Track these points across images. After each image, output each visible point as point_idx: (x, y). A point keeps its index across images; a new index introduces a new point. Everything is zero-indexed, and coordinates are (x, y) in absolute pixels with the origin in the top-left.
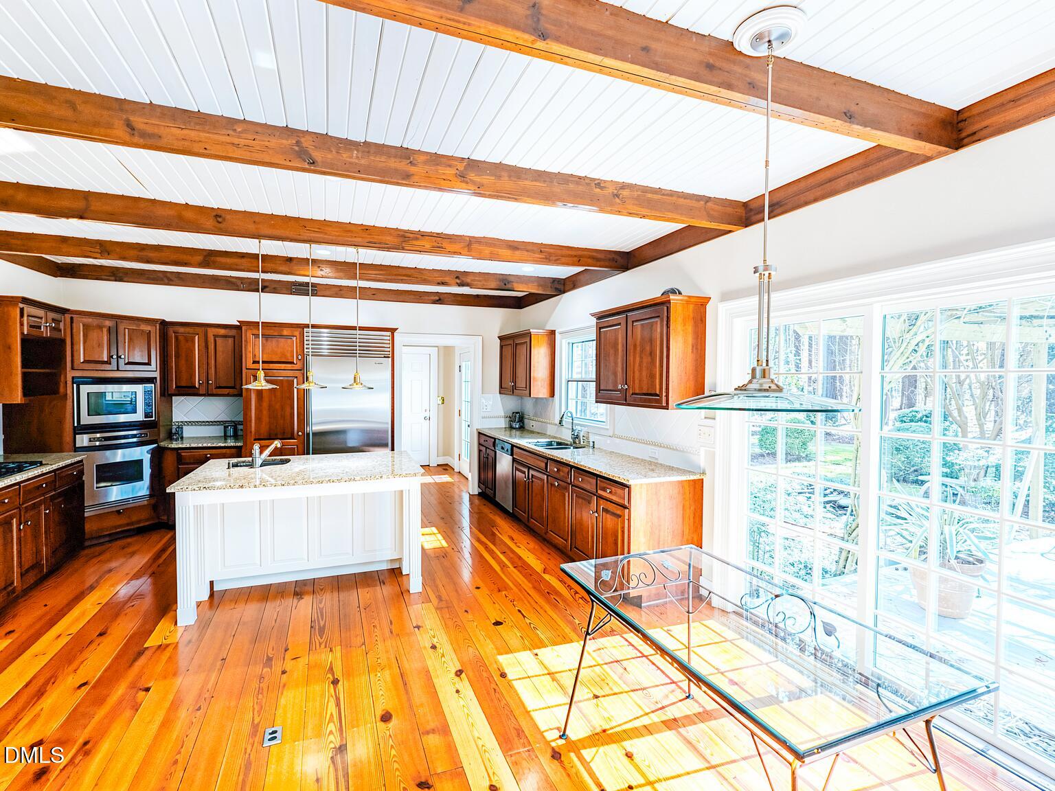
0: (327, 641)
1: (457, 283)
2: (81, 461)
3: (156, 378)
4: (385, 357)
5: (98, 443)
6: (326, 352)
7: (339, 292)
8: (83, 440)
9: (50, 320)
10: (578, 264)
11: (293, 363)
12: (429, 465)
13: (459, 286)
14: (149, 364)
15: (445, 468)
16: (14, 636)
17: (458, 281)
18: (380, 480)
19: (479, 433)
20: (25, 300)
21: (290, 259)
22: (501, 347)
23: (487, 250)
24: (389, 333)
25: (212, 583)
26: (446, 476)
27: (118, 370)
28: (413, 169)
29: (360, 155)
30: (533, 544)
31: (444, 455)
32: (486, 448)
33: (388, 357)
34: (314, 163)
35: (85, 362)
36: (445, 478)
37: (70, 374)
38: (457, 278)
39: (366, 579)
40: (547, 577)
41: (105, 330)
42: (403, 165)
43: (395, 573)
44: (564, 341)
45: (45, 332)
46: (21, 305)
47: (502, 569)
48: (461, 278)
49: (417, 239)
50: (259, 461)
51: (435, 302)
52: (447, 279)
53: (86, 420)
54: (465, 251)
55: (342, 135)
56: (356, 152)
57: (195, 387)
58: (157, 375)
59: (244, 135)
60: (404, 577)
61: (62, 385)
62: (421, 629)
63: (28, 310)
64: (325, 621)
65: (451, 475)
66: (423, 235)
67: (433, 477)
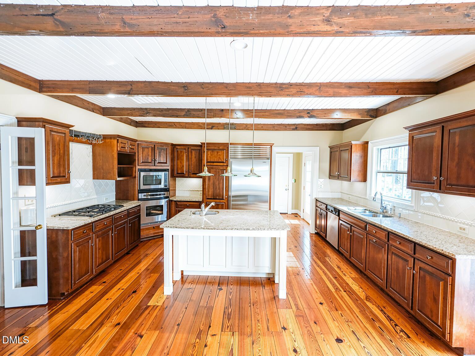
0: (231, 325)
1: (308, 116)
2: (140, 205)
3: (169, 169)
4: (267, 159)
5: (149, 197)
6: (240, 157)
7: (246, 127)
8: (141, 196)
9: (129, 144)
10: (397, 93)
11: (223, 162)
12: (287, 213)
13: (309, 118)
14: (166, 163)
15: (296, 215)
16: (106, 284)
17: (309, 115)
18: (263, 231)
19: (316, 200)
20: (119, 136)
21: (222, 110)
22: (331, 152)
23: (331, 91)
24: (269, 147)
25: (182, 271)
26: (297, 220)
27: (155, 166)
28: (290, 21)
29: (254, 17)
30: (354, 274)
31: (295, 209)
32: (321, 209)
33: (269, 159)
34: (224, 27)
35: (142, 162)
36: (295, 222)
37: (138, 167)
38: (308, 113)
39: (254, 282)
40: (368, 304)
41: (150, 149)
42: (283, 19)
43: (270, 281)
44: (375, 148)
45: (127, 150)
46: (118, 138)
47: (336, 291)
48: (310, 113)
49: (287, 88)
50: (204, 213)
51: (293, 130)
52: (302, 114)
53: (143, 187)
54: (317, 93)
55: (243, 5)
56: (251, 15)
57: (184, 174)
58: (169, 168)
59: (183, 16)
60: (275, 285)
61: (134, 172)
62: (286, 330)
63: (120, 140)
64: (232, 309)
65: (299, 220)
66: (290, 85)
67: (290, 220)
